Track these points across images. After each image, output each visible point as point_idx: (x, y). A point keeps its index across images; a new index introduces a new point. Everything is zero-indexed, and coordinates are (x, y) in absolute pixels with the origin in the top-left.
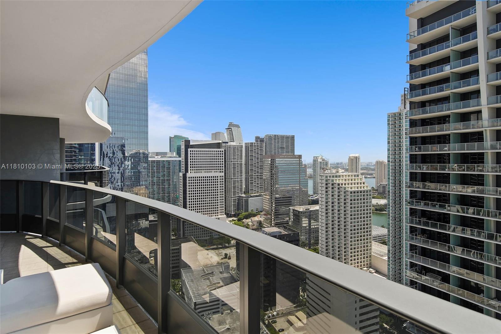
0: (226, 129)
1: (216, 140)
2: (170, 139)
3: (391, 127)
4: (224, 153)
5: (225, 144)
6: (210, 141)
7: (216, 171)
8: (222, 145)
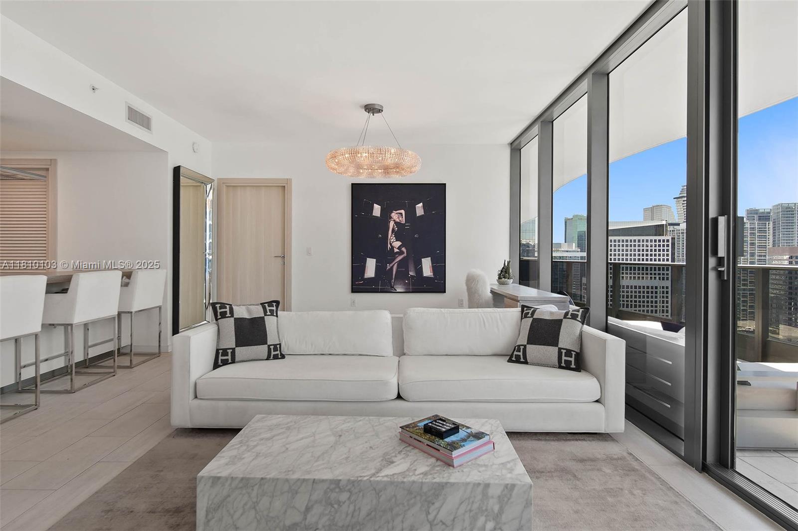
0: (674, 198)
1: (652, 219)
2: (566, 222)
4: (670, 243)
5: (672, 227)
6: (640, 222)
7: (653, 276)
8: (667, 230)
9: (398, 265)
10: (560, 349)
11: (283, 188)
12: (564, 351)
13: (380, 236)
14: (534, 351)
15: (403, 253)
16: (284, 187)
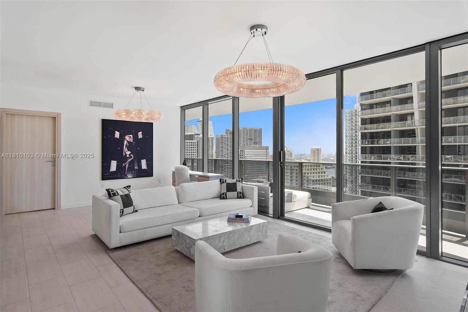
3: (348, 122)
4: (196, 144)
5: (197, 136)
8: (194, 137)
9: (129, 164)
10: (238, 192)
11: (54, 119)
12: (239, 193)
13: (119, 148)
14: (229, 194)
15: (131, 157)
16: (55, 117)
